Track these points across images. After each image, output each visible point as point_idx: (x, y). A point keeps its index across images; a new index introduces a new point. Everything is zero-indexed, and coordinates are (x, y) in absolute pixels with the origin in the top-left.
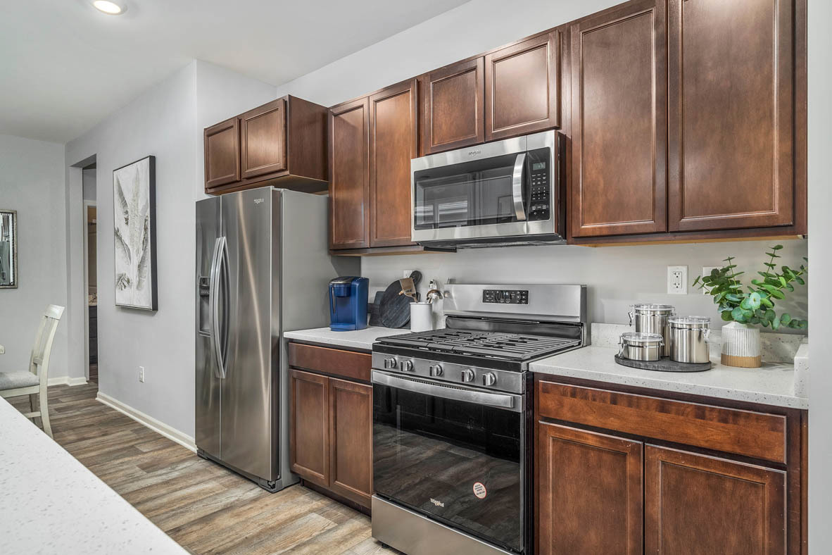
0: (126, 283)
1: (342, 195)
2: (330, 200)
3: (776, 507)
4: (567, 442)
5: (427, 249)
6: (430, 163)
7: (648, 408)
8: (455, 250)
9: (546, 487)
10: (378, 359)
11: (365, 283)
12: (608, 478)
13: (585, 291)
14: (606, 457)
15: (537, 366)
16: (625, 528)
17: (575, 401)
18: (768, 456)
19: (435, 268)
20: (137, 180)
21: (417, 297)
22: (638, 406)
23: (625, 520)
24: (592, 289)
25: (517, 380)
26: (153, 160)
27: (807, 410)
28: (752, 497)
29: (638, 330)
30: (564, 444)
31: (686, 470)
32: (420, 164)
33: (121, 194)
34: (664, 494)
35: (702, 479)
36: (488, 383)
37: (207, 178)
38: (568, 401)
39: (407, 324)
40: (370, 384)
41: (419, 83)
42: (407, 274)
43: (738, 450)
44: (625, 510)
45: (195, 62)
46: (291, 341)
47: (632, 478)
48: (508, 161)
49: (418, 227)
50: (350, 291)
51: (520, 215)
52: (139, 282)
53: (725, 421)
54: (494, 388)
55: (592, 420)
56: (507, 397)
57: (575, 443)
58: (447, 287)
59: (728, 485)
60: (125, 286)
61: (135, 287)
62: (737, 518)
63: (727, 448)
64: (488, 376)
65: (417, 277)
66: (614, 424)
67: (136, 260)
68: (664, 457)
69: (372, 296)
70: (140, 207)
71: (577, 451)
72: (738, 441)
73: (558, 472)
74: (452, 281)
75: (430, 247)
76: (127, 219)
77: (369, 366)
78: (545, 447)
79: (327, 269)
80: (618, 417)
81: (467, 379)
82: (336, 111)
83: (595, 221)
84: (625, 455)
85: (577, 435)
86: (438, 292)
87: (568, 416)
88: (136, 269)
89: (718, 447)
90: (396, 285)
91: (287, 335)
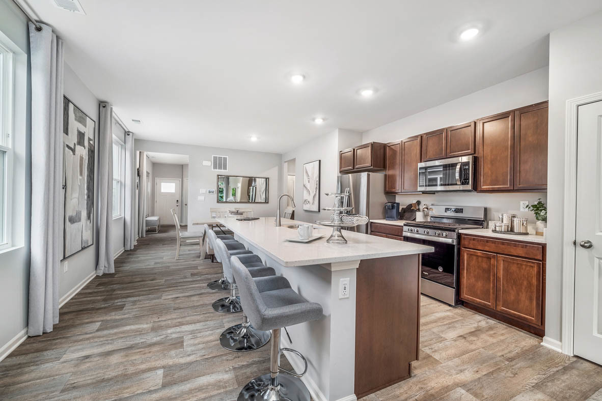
0: (307, 203)
1: (390, 172)
2: (386, 175)
3: (539, 272)
4: (471, 255)
5: (423, 193)
6: (425, 165)
7: (498, 244)
8: (434, 194)
9: (464, 269)
10: (405, 228)
11: (398, 204)
12: (485, 266)
13: (486, 209)
14: (484, 259)
15: (461, 231)
16: (490, 281)
17: (474, 242)
18: (536, 258)
19: (426, 201)
20: (314, 167)
21: (419, 210)
22: (495, 243)
23: (490, 278)
24: (490, 209)
25: (455, 235)
26: (320, 161)
27: (546, 244)
28: (531, 270)
29: (502, 222)
30: (470, 255)
31: (511, 262)
32: (421, 165)
33: (307, 172)
34: (503, 270)
35: (515, 265)
36: (444, 235)
37: (341, 168)
38: (472, 242)
39: (415, 220)
40: (402, 236)
41: (421, 136)
42: (414, 202)
43: (527, 256)
44: (490, 275)
45: (338, 130)
46: (372, 222)
47: (492, 265)
48: (454, 165)
49: (420, 186)
50: (393, 207)
51: (459, 183)
52: (313, 203)
53: (523, 247)
54: (446, 237)
55: (480, 248)
56: (451, 240)
57: (474, 255)
58: (430, 207)
59: (524, 267)
61: (311, 204)
62: (527, 276)
63: (523, 255)
64: (444, 234)
65: (419, 203)
66: (487, 248)
67: (312, 195)
68: (503, 258)
69: (400, 209)
70: (315, 177)
71: (475, 258)
72: (526, 253)
73: (468, 264)
74: (432, 205)
75: (424, 192)
76: (309, 181)
77: (402, 230)
78: (464, 256)
79: (383, 199)
80: (489, 247)
81: (437, 234)
82: (389, 145)
83: (487, 186)
84: (491, 258)
85: (475, 252)
86: (427, 208)
87: (472, 247)
88: (312, 197)
89: (520, 255)
90: (411, 205)
91: (371, 221)
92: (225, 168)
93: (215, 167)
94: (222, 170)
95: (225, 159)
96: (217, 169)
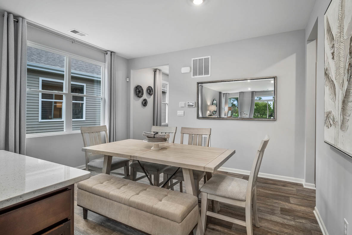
0: (331, 122)
33: (329, 30)
52: (343, 121)
60: (331, 125)
61: (339, 127)
76: (333, 54)
92: (207, 72)
93: (195, 74)
94: (203, 76)
95: (207, 60)
96: (197, 75)
